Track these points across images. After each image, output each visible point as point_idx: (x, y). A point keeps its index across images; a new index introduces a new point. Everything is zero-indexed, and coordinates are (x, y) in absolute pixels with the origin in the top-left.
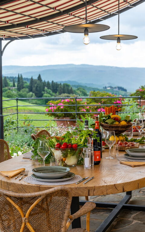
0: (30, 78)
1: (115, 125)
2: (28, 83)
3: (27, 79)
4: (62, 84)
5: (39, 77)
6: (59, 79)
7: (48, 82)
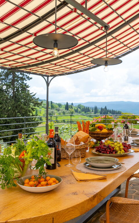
0: (101, 107)
1: (96, 132)
2: (100, 110)
3: (99, 108)
4: (117, 111)
5: (106, 108)
6: (116, 109)
7: (110, 110)
